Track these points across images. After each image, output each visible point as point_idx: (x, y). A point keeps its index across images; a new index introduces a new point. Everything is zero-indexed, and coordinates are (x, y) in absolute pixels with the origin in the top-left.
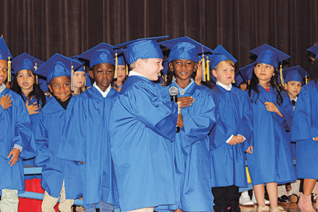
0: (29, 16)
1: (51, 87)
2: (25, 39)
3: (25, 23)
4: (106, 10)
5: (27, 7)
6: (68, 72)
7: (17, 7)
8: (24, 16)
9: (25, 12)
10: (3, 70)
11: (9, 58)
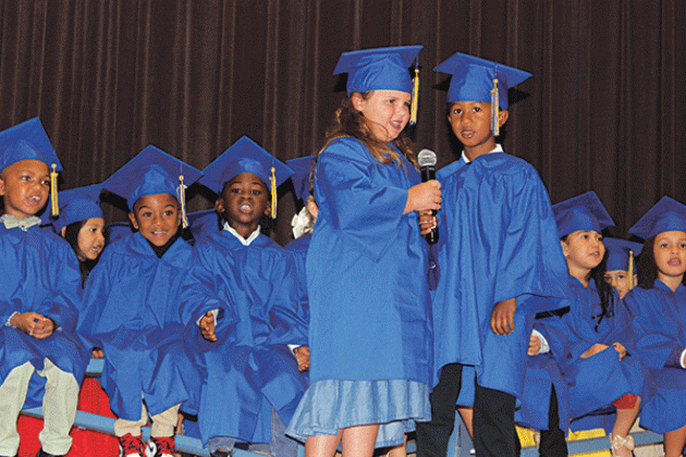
0: (106, 111)
1: (136, 217)
2: (95, 159)
3: (96, 124)
4: (270, 107)
5: (103, 92)
6: (173, 186)
7: (83, 88)
8: (96, 110)
9: (98, 100)
10: (40, 182)
11: (54, 166)
